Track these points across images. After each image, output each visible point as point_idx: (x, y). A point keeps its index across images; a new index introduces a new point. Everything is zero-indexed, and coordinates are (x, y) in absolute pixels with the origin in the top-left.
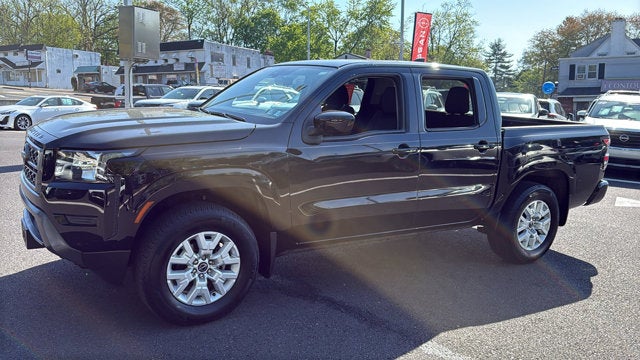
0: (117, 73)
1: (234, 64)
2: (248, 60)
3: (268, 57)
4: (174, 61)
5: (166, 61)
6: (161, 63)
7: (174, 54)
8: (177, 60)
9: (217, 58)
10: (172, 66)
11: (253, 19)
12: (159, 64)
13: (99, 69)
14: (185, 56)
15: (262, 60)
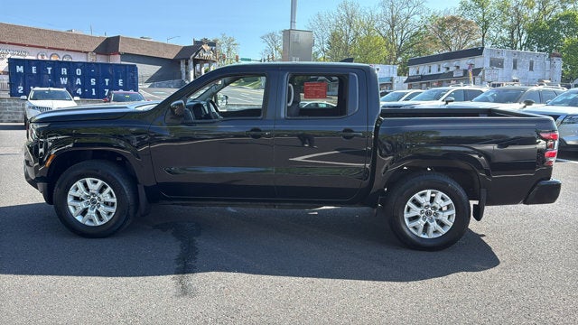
0: (406, 82)
1: (515, 67)
2: (532, 63)
3: (555, 59)
4: (455, 68)
5: (448, 68)
6: (443, 71)
7: (455, 63)
8: (458, 67)
9: (496, 63)
10: (452, 73)
11: (549, 23)
12: (441, 72)
13: (392, 79)
14: (464, 63)
15: (548, 63)
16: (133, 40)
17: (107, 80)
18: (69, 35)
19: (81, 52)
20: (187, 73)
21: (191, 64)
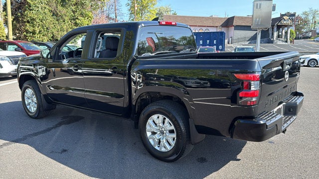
16: (242, 18)
17: (208, 41)
18: (211, 18)
19: (214, 27)
20: (273, 34)
21: (275, 28)
